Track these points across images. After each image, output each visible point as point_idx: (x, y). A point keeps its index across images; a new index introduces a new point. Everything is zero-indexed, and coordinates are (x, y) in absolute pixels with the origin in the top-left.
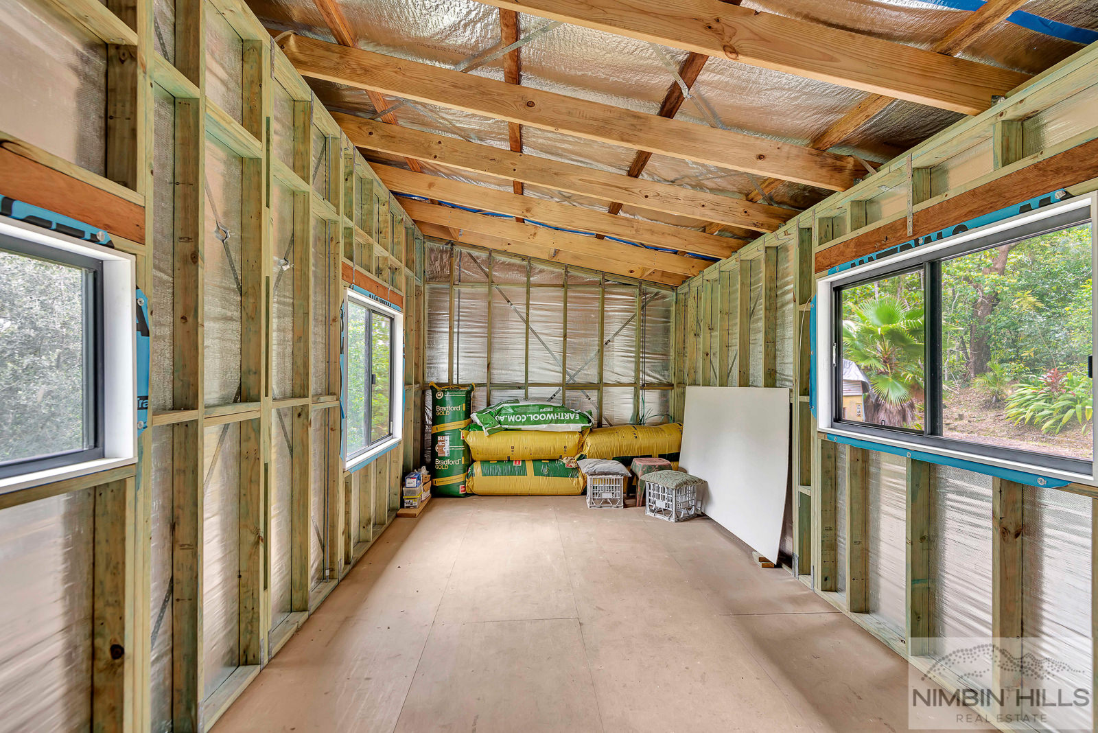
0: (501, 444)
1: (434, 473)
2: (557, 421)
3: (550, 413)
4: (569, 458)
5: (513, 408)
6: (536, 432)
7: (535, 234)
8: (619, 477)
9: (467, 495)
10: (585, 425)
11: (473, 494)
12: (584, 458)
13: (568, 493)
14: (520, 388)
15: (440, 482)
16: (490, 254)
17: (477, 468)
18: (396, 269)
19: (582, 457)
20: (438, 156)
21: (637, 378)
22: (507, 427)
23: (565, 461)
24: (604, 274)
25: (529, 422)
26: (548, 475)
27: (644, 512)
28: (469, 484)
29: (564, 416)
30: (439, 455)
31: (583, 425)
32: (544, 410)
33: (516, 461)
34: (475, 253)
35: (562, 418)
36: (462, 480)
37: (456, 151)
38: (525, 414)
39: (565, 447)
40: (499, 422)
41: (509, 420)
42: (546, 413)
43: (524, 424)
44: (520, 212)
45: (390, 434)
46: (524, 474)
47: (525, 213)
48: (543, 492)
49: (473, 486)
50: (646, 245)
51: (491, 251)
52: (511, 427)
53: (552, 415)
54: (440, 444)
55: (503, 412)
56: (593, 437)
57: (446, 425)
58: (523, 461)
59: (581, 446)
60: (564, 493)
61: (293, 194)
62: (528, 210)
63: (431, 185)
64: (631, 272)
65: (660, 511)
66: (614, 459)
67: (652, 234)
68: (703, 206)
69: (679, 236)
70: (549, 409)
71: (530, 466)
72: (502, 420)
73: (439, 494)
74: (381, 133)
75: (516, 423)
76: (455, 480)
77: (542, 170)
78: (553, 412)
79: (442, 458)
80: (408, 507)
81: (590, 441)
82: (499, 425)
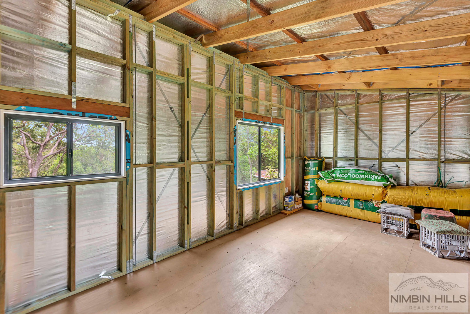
0: (334, 188)
1: (304, 198)
2: (366, 179)
3: (362, 174)
4: (377, 201)
5: (340, 170)
6: (355, 184)
7: (350, 77)
8: (403, 218)
9: (318, 211)
10: (384, 183)
11: (322, 211)
12: (385, 203)
13: (375, 221)
14: (351, 160)
15: (307, 202)
16: (335, 93)
17: (324, 199)
18: (281, 108)
19: (384, 202)
20: (269, 58)
21: (439, 155)
22: (337, 179)
23: (374, 203)
24: (407, 90)
25: (349, 178)
26: (363, 209)
27: (418, 244)
28: (319, 205)
29: (371, 177)
30: (306, 190)
31: (383, 183)
32: (358, 173)
33: (344, 198)
34: (328, 93)
35: (370, 178)
36: (316, 203)
37: (276, 53)
38: (347, 173)
39: (373, 195)
40: (333, 177)
41: (338, 176)
42: (359, 174)
43: (346, 179)
44: (325, 70)
45: (279, 178)
46: (349, 206)
47: (328, 70)
48: (359, 217)
49: (321, 206)
50: (431, 66)
51: (335, 91)
52: (339, 180)
53: (363, 175)
54: (306, 184)
55: (335, 172)
56: (392, 191)
57: (310, 176)
58: (349, 199)
59: (384, 195)
60: (373, 221)
61: (210, 90)
62: (329, 67)
63: (285, 69)
64: (430, 85)
65: (429, 247)
66: (408, 206)
67: (413, 59)
68: (426, 31)
69: (438, 54)
70: (361, 172)
71: (352, 202)
72: (334, 176)
73: (306, 208)
74: (251, 56)
75: (342, 178)
76: (314, 202)
77: (313, 47)
78: (364, 174)
79: (307, 191)
80: (286, 210)
81: (391, 193)
82: (333, 179)
